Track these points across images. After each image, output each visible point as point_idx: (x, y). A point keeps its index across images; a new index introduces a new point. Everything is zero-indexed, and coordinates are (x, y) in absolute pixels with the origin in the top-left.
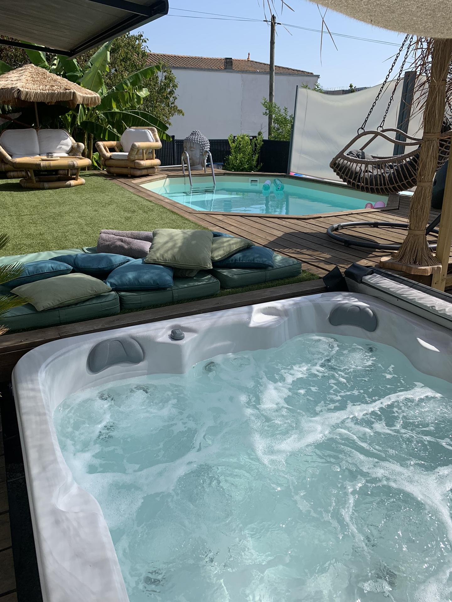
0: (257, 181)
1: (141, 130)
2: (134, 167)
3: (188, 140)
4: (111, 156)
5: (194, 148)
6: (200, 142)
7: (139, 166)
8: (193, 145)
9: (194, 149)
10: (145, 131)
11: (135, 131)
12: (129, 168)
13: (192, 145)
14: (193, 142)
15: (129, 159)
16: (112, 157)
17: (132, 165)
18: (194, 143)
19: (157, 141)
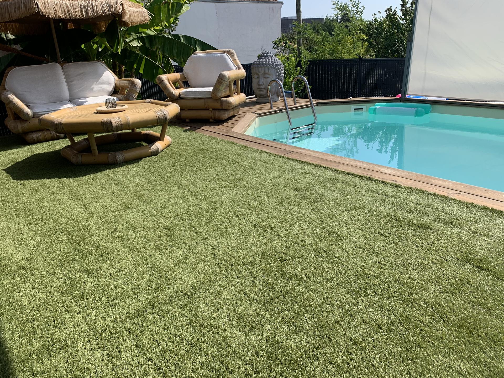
0: (362, 109)
1: (215, 55)
2: (220, 108)
3: (257, 64)
4: (180, 95)
5: (269, 74)
6: (276, 65)
7: (229, 106)
8: (269, 70)
9: (269, 76)
10: (222, 56)
11: (205, 57)
12: (210, 109)
13: (267, 71)
14: (267, 66)
15: (213, 97)
16: (182, 96)
17: (218, 105)
18: (269, 68)
19: (239, 68)
